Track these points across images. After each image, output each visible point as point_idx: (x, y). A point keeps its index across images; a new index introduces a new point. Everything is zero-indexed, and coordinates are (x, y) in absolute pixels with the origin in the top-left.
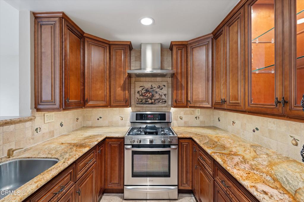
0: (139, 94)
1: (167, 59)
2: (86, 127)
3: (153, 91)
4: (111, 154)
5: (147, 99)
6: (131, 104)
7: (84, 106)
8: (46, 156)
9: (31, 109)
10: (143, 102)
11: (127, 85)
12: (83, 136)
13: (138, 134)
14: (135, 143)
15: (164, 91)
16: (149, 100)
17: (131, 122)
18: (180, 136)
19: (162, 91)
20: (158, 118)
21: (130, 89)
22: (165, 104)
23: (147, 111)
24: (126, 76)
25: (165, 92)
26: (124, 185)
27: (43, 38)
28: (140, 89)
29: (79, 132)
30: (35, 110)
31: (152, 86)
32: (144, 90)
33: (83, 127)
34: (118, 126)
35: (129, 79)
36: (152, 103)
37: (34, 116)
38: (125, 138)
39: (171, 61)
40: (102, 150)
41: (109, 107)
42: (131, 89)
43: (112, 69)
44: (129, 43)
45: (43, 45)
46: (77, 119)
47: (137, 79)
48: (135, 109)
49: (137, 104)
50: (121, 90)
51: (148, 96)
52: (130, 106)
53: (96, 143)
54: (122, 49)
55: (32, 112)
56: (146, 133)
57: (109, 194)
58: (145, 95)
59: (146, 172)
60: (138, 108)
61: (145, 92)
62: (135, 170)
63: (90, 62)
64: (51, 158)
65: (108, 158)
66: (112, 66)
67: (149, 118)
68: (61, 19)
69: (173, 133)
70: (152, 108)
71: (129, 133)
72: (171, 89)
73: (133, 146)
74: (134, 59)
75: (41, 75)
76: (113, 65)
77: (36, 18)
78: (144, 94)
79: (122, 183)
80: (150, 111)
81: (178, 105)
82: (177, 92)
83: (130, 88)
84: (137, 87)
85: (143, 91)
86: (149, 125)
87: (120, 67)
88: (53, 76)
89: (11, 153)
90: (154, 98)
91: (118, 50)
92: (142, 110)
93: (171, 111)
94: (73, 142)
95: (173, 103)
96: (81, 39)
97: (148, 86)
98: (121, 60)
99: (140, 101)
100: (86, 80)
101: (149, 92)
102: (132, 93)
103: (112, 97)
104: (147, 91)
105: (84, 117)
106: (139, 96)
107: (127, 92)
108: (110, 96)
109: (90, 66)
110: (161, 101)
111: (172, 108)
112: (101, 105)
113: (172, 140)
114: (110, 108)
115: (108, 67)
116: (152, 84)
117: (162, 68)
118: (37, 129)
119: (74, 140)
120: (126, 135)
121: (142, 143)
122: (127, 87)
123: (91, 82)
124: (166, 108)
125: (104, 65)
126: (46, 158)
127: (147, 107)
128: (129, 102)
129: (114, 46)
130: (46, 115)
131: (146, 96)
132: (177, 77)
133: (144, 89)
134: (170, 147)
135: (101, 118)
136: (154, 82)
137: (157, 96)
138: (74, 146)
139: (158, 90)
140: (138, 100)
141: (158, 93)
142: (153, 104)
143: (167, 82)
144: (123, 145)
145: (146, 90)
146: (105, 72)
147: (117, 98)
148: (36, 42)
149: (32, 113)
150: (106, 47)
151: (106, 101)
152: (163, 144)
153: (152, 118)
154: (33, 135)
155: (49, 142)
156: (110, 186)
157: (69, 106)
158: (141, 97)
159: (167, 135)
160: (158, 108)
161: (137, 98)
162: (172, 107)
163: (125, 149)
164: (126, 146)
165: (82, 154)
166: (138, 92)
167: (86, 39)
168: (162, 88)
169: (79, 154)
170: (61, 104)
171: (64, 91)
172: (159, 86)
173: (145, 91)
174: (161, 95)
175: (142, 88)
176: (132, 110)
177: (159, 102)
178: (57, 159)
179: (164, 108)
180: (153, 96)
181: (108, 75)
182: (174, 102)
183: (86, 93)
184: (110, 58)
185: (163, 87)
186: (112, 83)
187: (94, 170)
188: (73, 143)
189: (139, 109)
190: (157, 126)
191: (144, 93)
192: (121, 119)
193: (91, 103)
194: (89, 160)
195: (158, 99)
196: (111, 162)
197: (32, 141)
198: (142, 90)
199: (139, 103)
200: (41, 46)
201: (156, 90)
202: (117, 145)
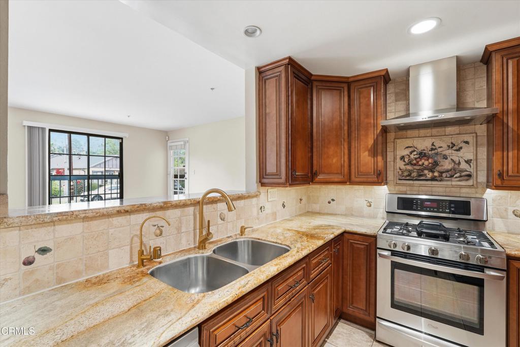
0: (404, 161)
1: (473, 84)
2: (312, 212)
3: (437, 154)
4: (353, 260)
5: (423, 171)
6: (387, 180)
7: (312, 182)
8: (275, 241)
9: (257, 182)
10: (412, 175)
11: (380, 147)
12: (311, 224)
13: (403, 234)
14: (399, 249)
15: (467, 153)
16: (426, 172)
17: (387, 212)
18: (513, 253)
19: (460, 153)
20: (449, 209)
21: (385, 153)
22: (467, 180)
23: (420, 193)
24: (378, 131)
25: (470, 156)
26: (376, 317)
27: (267, 96)
28: (407, 152)
29: (304, 218)
30: (260, 184)
31: (433, 145)
32: (415, 153)
33: (308, 212)
34: (363, 217)
35: (384, 134)
36: (433, 179)
37: (259, 192)
38: (378, 237)
39: (485, 87)
40: (339, 249)
41: (348, 183)
42: (388, 153)
43: (352, 123)
44: (383, 73)
45: (267, 104)
46: (301, 200)
47: (400, 133)
48: (396, 189)
49: (399, 179)
50: (369, 156)
51: (423, 164)
52: (386, 184)
53: (332, 236)
54: (371, 86)
55: (257, 186)
56: (420, 235)
57: (349, 323)
58: (418, 162)
59: (420, 307)
60: (401, 187)
61: (416, 156)
62: (396, 297)
63: (320, 117)
64: (281, 244)
65: (348, 265)
66: (352, 117)
67: (427, 207)
68: (286, 65)
69: (492, 244)
70: (434, 189)
71: (384, 229)
72: (485, 149)
73: (394, 253)
74: (393, 98)
75: (266, 141)
76: (355, 115)
77: (260, 73)
78: (415, 162)
79: (372, 312)
80: (428, 193)
81: (506, 183)
82: (505, 153)
83: (385, 151)
84: (401, 149)
85: (412, 156)
86: (426, 221)
87: (368, 116)
88: (278, 142)
89: (243, 230)
90: (438, 168)
91: (364, 89)
92: (411, 190)
93: (485, 196)
94: (299, 229)
95: (491, 180)
96: (307, 86)
97: (424, 144)
98: (368, 105)
99: (406, 174)
100: (315, 144)
101: (426, 157)
102: (388, 160)
103: (353, 167)
104: (422, 155)
105: (309, 198)
106: (405, 165)
107: (380, 158)
108: (350, 166)
109: (320, 122)
110: (458, 175)
111: (488, 190)
112: (336, 180)
113: (490, 257)
114: (349, 185)
115: (346, 120)
116: (433, 140)
117: (460, 107)
118: (261, 207)
119: (301, 227)
120: (380, 232)
121: (411, 252)
122: (380, 151)
123: (321, 145)
124: (473, 190)
125: (341, 117)
126: (276, 243)
127: (421, 186)
128: (385, 175)
129: (356, 84)
130: (269, 191)
131: (420, 165)
132: (505, 121)
133: (414, 151)
134: (483, 272)
135: (333, 200)
136: (439, 136)
137: (447, 165)
138: (303, 235)
139: (448, 152)
140: (402, 173)
141: (449, 159)
142: (437, 180)
143: (474, 135)
144: (374, 248)
145: (420, 154)
146: (341, 128)
147: (362, 169)
148: (261, 102)
149: (257, 188)
150: (343, 88)
151: (343, 174)
152: (463, 261)
153: (434, 208)
154: (258, 214)
155: (273, 225)
156: (350, 310)
157: (296, 181)
158: (409, 167)
159: (474, 245)
160: (448, 189)
161: (400, 169)
162: (488, 187)
163: (378, 256)
164: (379, 251)
165: (316, 248)
166: (402, 158)
167: (315, 84)
168: (461, 148)
169: (313, 246)
170: (287, 178)
171: (290, 160)
172: (452, 143)
173: (418, 156)
174: (457, 162)
175: (411, 150)
176: (389, 190)
177: (452, 176)
178: (288, 246)
179: (464, 190)
180: (437, 165)
181: (346, 132)
182: (496, 176)
183: (315, 162)
184: (349, 105)
185: (463, 145)
186: (353, 144)
187: (328, 275)
188: (302, 232)
189: (403, 189)
190: (447, 224)
191: (416, 159)
192: (368, 204)
193: (321, 177)
194: (323, 260)
195: (448, 171)
196: (353, 271)
197: (257, 221)
198: (411, 153)
199: (403, 178)
200: (266, 106)
201: (444, 153)
202: (362, 247)
